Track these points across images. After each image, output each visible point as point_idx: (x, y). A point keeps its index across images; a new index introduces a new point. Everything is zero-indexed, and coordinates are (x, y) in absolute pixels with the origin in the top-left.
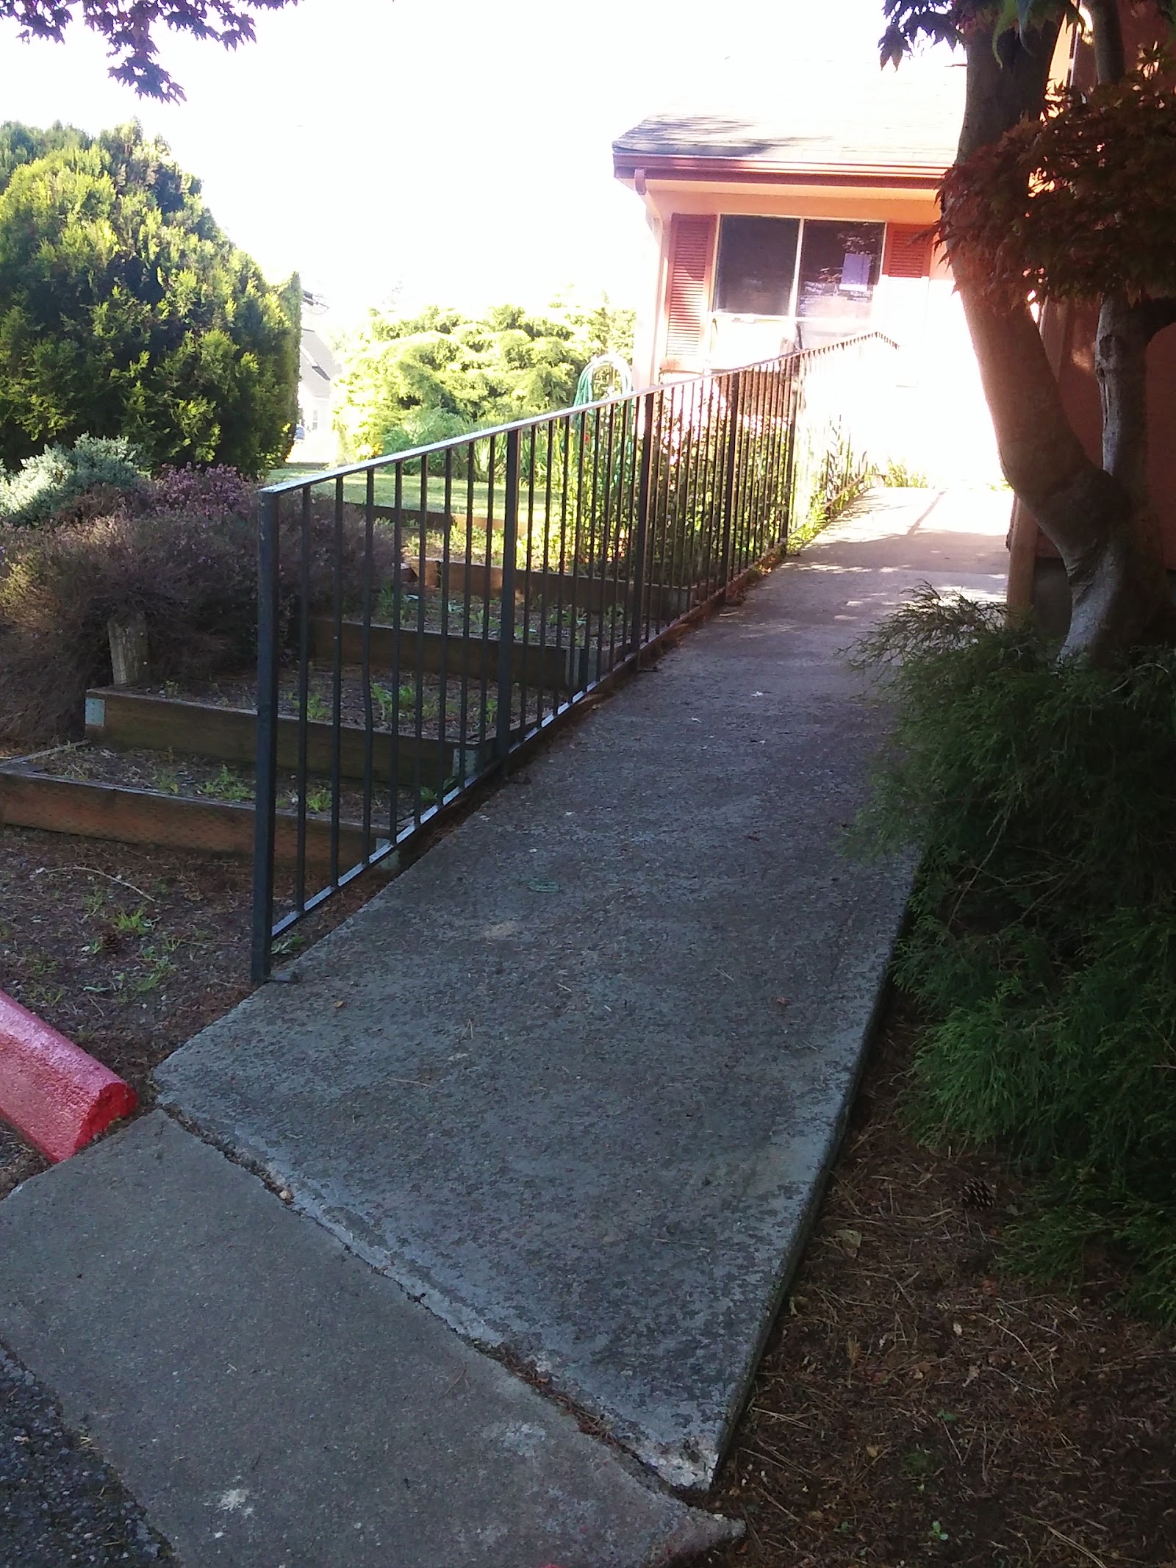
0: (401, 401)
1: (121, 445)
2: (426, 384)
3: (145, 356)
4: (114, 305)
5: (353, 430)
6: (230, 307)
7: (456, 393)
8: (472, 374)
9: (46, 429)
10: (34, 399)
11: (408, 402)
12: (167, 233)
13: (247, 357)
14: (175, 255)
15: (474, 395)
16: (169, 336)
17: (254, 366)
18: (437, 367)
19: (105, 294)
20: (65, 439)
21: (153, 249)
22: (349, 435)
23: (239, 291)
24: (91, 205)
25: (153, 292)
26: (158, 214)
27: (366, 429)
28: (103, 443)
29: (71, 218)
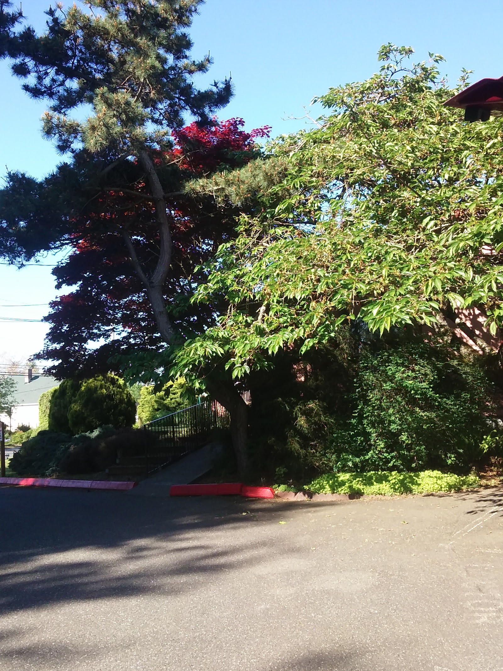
0: (156, 410)
1: (110, 425)
2: (162, 405)
3: (113, 410)
4: (107, 403)
5: (144, 418)
6: (126, 400)
7: (170, 406)
8: (173, 400)
9: (96, 425)
10: (94, 420)
11: (158, 410)
12: (114, 389)
13: (129, 408)
14: (116, 393)
15: (174, 406)
16: (116, 406)
17: (131, 409)
18: (164, 400)
19: (105, 401)
20: (100, 426)
21: (112, 392)
22: (143, 420)
23: (127, 397)
24: (101, 387)
25: (113, 399)
26: (112, 386)
27: (147, 418)
28: (107, 425)
29: (98, 389)
